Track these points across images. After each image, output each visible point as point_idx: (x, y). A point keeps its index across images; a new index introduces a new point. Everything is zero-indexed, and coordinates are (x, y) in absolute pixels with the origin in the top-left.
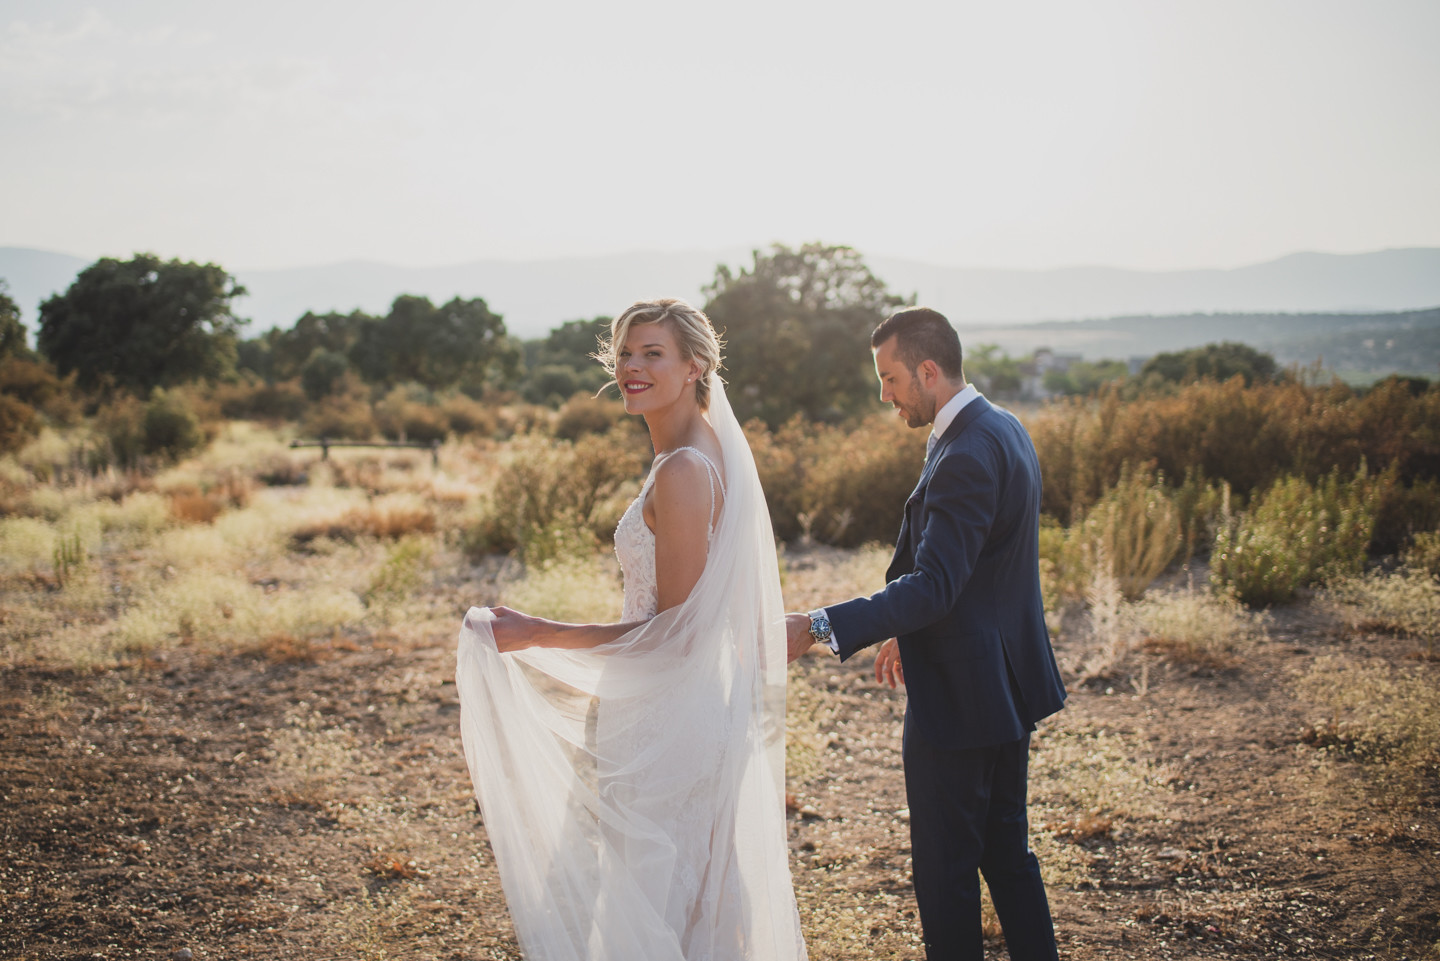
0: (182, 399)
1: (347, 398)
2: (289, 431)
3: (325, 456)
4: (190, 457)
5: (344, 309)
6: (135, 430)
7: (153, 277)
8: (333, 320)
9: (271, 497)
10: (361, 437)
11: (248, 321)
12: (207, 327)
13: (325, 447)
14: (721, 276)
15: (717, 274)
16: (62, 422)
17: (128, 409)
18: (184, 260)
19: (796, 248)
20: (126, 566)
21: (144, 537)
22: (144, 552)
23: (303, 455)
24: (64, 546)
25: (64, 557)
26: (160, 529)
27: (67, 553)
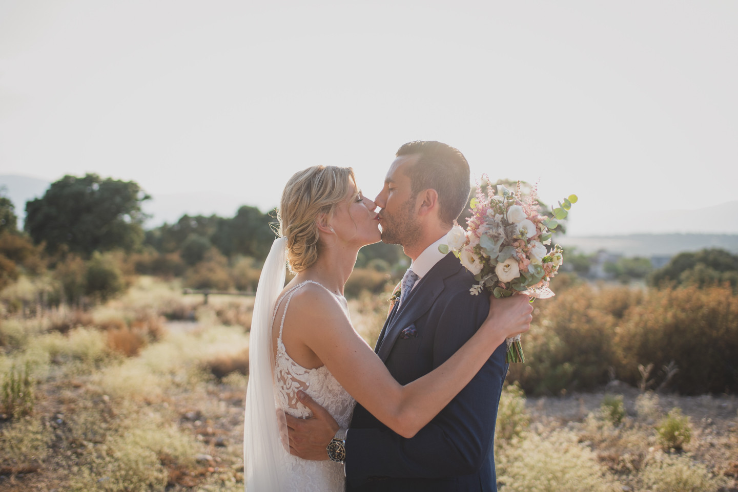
0: (111, 260)
1: (212, 264)
2: (177, 283)
3: (205, 302)
4: (114, 298)
5: (207, 212)
6: (80, 279)
7: (96, 187)
8: (200, 219)
9: (175, 330)
10: (222, 289)
11: (151, 216)
12: (127, 218)
13: (206, 295)
16: (33, 273)
17: (76, 265)
20: (68, 394)
21: (84, 366)
22: (85, 378)
23: (191, 300)
24: (13, 381)
25: (12, 389)
26: (98, 362)
27: (16, 387)
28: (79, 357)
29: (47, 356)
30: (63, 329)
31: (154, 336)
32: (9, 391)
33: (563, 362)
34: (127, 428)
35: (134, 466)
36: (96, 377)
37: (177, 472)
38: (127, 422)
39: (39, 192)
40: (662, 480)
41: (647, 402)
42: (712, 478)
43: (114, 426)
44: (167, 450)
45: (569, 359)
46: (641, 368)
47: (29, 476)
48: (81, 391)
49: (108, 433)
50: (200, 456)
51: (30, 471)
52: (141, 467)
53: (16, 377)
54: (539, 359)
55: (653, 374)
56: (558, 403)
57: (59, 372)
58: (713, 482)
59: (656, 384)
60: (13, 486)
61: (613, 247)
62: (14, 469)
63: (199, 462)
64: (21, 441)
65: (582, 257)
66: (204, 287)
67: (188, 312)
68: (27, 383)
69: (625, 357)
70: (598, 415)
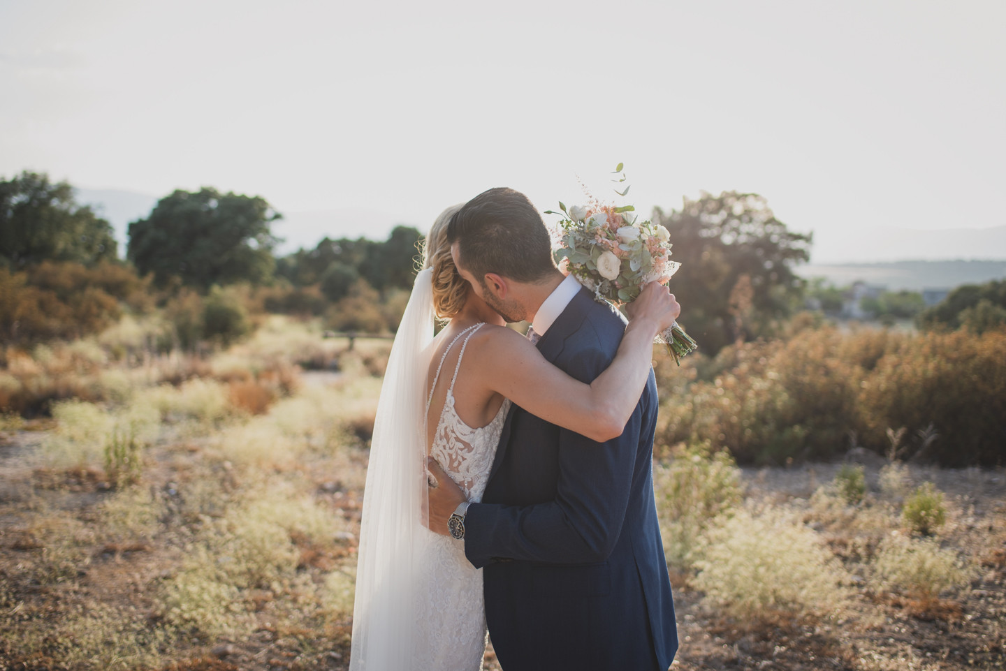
0: (234, 296)
1: (360, 300)
2: (316, 324)
3: (351, 348)
4: (238, 343)
5: (353, 235)
6: (196, 319)
7: (213, 204)
8: (344, 243)
9: (312, 383)
10: (373, 331)
11: (282, 241)
12: (253, 243)
13: (352, 339)
14: (657, 213)
15: (654, 212)
16: (139, 311)
17: (191, 303)
18: (238, 192)
19: (717, 194)
20: (182, 460)
21: (200, 426)
22: (201, 440)
23: (333, 344)
24: (116, 444)
25: (116, 454)
26: (218, 421)
27: (120, 450)
28: (195, 416)
29: (156, 415)
30: (175, 381)
31: (287, 389)
32: (112, 455)
33: (791, 425)
34: (251, 500)
35: (259, 544)
36: (215, 439)
37: (311, 553)
38: (252, 493)
39: (143, 210)
40: (900, 569)
41: (893, 475)
42: (962, 568)
43: (236, 497)
44: (300, 527)
45: (801, 421)
46: (890, 432)
47: (137, 554)
48: (198, 456)
49: (229, 505)
50: (339, 534)
51: (139, 549)
52: (268, 546)
53: (120, 439)
54: (761, 419)
55: (905, 440)
56: (784, 476)
57: (172, 433)
58: (963, 573)
59: (909, 453)
60: (118, 565)
61: (873, 278)
62: (120, 546)
63: (337, 541)
64: (126, 514)
65: (832, 291)
66: (350, 328)
67: (330, 361)
68: (132, 446)
69: (873, 419)
70: (831, 489)
